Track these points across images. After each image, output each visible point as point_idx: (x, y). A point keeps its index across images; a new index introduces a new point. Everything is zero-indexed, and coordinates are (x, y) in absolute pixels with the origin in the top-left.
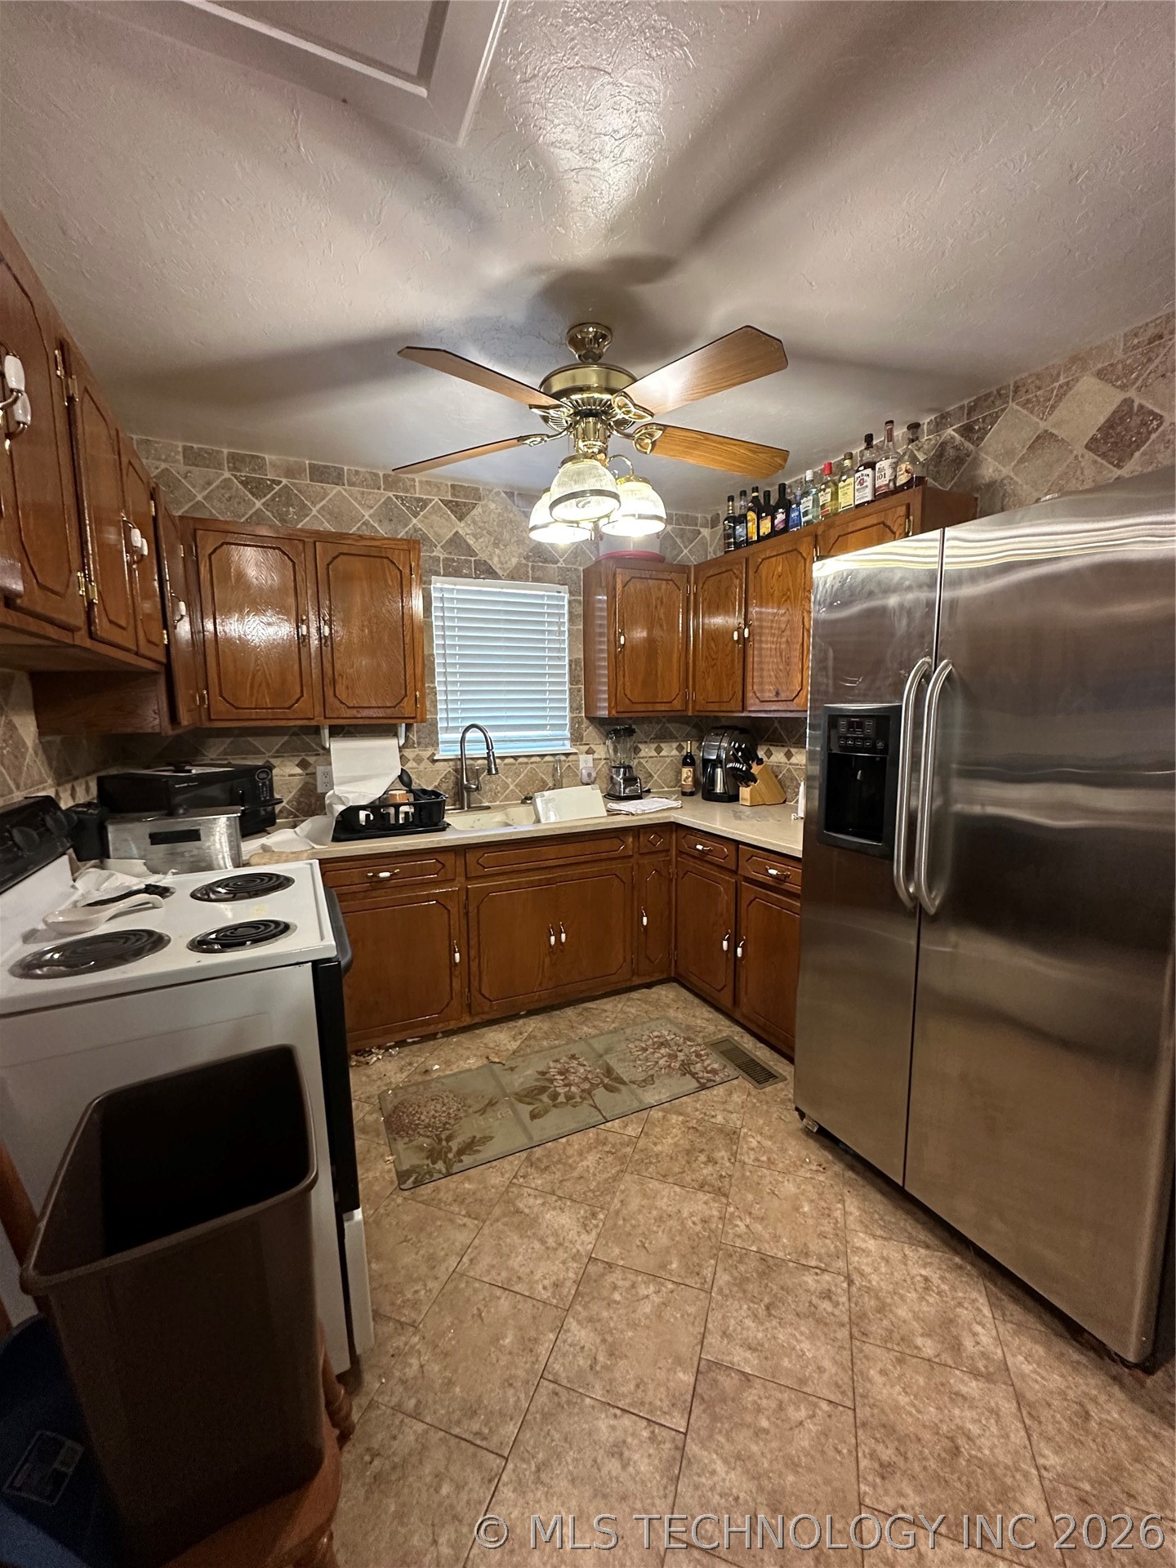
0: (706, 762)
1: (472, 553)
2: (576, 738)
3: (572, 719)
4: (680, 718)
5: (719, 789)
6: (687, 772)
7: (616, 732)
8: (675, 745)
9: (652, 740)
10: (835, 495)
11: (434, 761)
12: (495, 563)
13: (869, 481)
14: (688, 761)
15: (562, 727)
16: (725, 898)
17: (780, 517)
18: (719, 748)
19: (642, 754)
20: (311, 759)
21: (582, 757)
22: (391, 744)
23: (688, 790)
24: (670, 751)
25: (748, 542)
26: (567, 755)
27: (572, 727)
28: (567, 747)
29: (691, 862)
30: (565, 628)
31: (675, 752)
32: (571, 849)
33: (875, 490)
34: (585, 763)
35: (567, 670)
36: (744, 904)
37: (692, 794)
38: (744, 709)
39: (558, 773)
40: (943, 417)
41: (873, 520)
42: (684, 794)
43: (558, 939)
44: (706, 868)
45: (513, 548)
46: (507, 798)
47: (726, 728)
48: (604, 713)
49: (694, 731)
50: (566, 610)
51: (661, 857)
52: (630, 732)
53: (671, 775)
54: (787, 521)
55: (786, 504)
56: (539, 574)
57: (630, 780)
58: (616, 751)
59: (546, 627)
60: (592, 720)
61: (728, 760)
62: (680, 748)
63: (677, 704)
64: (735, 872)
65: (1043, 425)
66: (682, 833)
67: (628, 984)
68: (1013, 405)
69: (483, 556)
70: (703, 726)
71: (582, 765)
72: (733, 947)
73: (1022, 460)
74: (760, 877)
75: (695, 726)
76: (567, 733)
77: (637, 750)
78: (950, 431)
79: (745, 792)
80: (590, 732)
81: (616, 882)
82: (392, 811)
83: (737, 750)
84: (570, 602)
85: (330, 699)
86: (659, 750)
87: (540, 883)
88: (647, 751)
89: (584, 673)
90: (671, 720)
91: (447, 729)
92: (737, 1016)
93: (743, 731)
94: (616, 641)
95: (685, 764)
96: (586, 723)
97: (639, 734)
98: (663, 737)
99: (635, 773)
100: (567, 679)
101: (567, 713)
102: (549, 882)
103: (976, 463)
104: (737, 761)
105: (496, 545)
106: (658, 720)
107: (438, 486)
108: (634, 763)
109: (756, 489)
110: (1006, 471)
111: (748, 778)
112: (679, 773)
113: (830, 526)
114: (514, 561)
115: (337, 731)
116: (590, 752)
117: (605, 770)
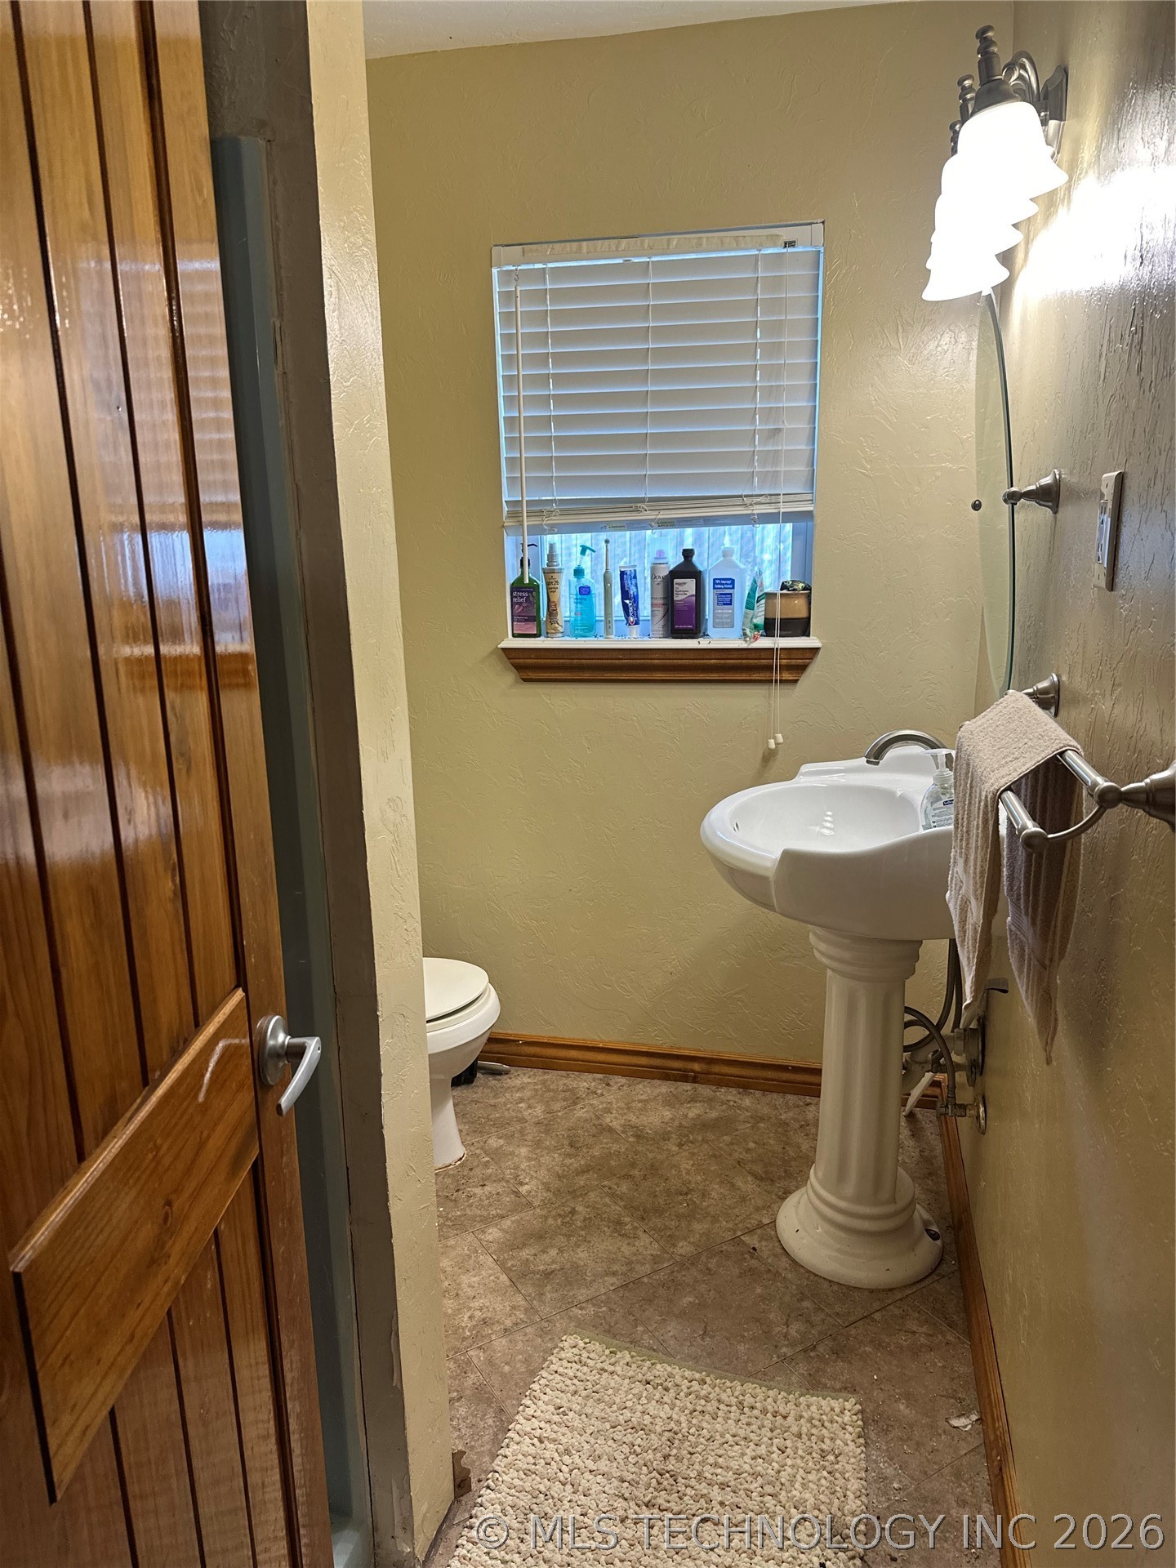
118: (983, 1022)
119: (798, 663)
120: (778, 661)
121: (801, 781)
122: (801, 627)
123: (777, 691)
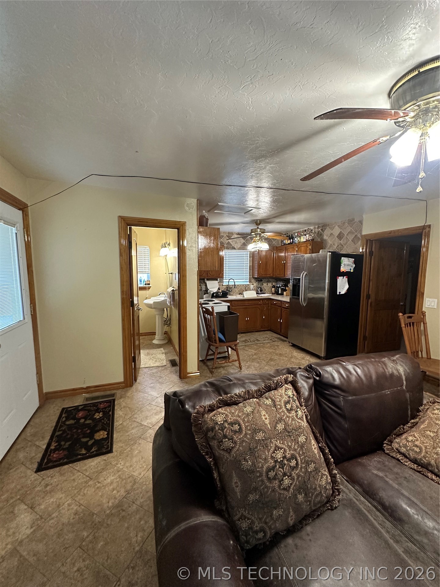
0: (277, 287)
1: (231, 245)
2: (250, 282)
3: (249, 278)
4: (272, 278)
5: (280, 292)
6: (273, 289)
7: (258, 280)
8: (271, 283)
9: (266, 282)
10: (300, 239)
11: (223, 285)
12: (235, 247)
13: (305, 238)
14: (274, 287)
15: (247, 279)
16: (279, 311)
17: (291, 240)
18: (280, 284)
19: (264, 285)
20: (201, 285)
21: (251, 285)
22: (217, 282)
23: (273, 293)
24: (270, 285)
25: (286, 244)
26: (248, 285)
27: (249, 279)
28: (248, 283)
29: (273, 306)
30: (249, 259)
31: (271, 285)
32: (250, 302)
33: (306, 239)
34: (252, 287)
35: (248, 268)
36: (282, 312)
37: (274, 294)
38: (284, 276)
39: (247, 288)
40: (319, 226)
41: (305, 245)
42: (273, 294)
43: (247, 319)
44: (276, 306)
45: (239, 244)
46: (236, 293)
47: (282, 280)
48: (256, 276)
49: (275, 281)
50: (249, 256)
51: (267, 305)
52: (261, 280)
53: (270, 290)
54: (293, 241)
55: (293, 238)
56: (244, 248)
57: (261, 290)
58: (258, 284)
59: (245, 259)
60: (253, 278)
61: (282, 287)
62: (272, 284)
63: (271, 275)
64: (281, 307)
65: (332, 232)
66: (271, 300)
67: (260, 330)
68: (328, 227)
69: (233, 246)
70: (277, 280)
71: (251, 287)
72: (280, 320)
73: (329, 237)
74: (285, 307)
75: (276, 279)
76: (248, 280)
77: (263, 284)
78: (320, 229)
79: (285, 293)
80: (253, 280)
81: (258, 309)
82: (219, 293)
83: (284, 284)
84: (250, 254)
85: (208, 274)
86: (267, 284)
87: (244, 308)
88: (265, 285)
89: (252, 268)
90: (270, 278)
91: (225, 279)
92: (281, 334)
93: (285, 281)
94: (259, 262)
95: (273, 287)
96: (252, 278)
97: (263, 281)
98: (268, 282)
99: (262, 289)
100: (248, 269)
101: (248, 276)
102: (246, 308)
103: (323, 236)
104: (283, 286)
105: (236, 243)
106: (268, 278)
107: (226, 233)
108: (262, 287)
109: (287, 234)
110: (327, 238)
111: (285, 290)
112: (272, 289)
113: (299, 245)
114: (239, 246)
115: (208, 280)
116: (253, 284)
117: (256, 288)
118: (170, 319)
119: (149, 288)
120: (147, 288)
121: (151, 299)
122: (149, 284)
123: (147, 291)
